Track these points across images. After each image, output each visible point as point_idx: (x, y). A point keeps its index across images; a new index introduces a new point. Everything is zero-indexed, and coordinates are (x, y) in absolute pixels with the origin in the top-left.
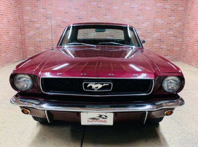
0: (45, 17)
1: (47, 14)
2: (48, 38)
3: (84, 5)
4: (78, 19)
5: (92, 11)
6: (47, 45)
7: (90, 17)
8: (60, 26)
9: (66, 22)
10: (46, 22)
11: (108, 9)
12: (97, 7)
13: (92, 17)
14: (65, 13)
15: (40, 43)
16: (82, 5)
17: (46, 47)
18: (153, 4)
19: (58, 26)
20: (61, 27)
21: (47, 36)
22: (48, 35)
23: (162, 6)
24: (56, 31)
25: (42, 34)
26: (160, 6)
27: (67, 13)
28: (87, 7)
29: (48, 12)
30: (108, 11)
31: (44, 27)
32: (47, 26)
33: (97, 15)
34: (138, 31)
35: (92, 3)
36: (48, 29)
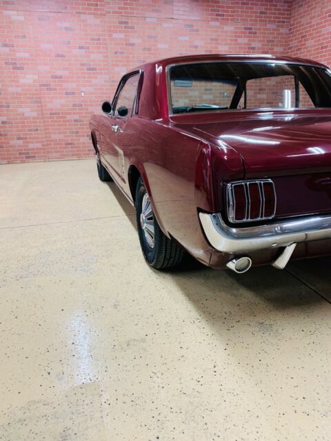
0: (11, 66)
1: (16, 60)
2: (23, 114)
3: (99, 39)
4: (88, 69)
5: (116, 53)
6: (21, 131)
7: (114, 65)
8: (47, 85)
9: (61, 77)
10: (15, 77)
11: (149, 50)
12: (127, 44)
13: (117, 65)
14: (58, 56)
15: (5, 127)
16: (93, 39)
17: (20, 134)
18: (231, 40)
19: (44, 85)
20: (51, 89)
21: (20, 110)
22: (21, 107)
23: (248, 44)
24: (40, 98)
25: (8, 106)
26: (245, 44)
27: (62, 56)
28: (106, 44)
29: (19, 55)
30: (149, 54)
31: (11, 90)
32: (18, 86)
33: (128, 61)
34: (206, 94)
35: (115, 35)
36: (20, 94)
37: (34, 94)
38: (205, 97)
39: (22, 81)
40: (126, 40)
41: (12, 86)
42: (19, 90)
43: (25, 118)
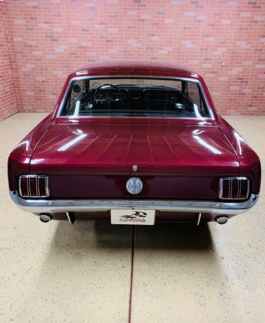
0: (50, 39)
1: (53, 33)
2: (56, 76)
3: (116, 16)
4: (106, 41)
5: (129, 27)
6: (55, 88)
7: (127, 38)
8: (74, 54)
9: (85, 48)
10: (52, 47)
11: (157, 24)
12: (138, 20)
13: (130, 38)
14: (84, 30)
15: (44, 85)
16: (111, 16)
17: (53, 91)
18: (234, 14)
19: (73, 54)
20: (77, 57)
21: (55, 73)
22: (55, 70)
23: (251, 18)
24: (69, 64)
25: (46, 69)
26: (247, 18)
27: (87, 30)
28: (121, 20)
29: (55, 30)
30: (157, 28)
31: (49, 57)
32: (53, 54)
33: (138, 35)
34: (206, 63)
35: (129, 13)
36: (55, 60)
37: (64, 61)
38: (204, 66)
39: (57, 50)
40: (138, 16)
41: (50, 54)
42: (55, 57)
43: (58, 79)
